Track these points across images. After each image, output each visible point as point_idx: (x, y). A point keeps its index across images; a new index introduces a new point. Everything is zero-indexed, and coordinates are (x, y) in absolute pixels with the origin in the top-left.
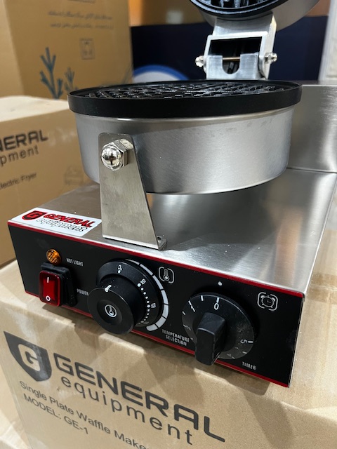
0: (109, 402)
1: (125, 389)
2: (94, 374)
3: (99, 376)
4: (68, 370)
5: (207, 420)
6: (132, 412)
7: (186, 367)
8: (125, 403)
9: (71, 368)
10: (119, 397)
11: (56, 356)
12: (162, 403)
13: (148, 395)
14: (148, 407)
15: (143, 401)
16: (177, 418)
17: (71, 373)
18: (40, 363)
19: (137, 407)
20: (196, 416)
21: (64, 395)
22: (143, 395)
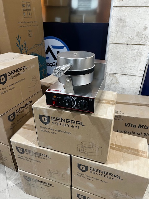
0: (63, 124)
1: (67, 121)
2: (60, 119)
4: (54, 120)
5: (82, 123)
8: (66, 124)
11: (52, 117)
12: (74, 122)
13: (71, 121)
16: (77, 124)
18: (47, 120)
19: (69, 124)
20: (80, 122)
21: (52, 126)
22: (70, 121)
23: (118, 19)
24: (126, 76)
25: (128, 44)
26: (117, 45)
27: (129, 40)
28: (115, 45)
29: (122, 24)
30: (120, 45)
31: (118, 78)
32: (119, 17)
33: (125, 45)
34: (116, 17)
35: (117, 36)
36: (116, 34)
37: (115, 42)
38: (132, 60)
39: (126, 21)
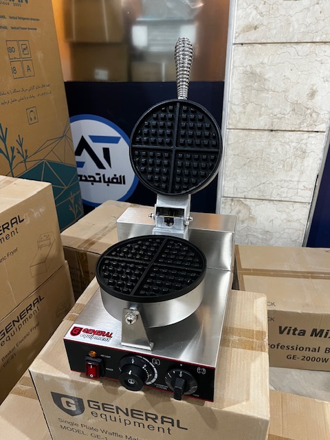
0: (122, 420)
1: (133, 413)
2: (114, 408)
3: (117, 408)
4: (97, 407)
5: (178, 421)
6: (137, 424)
7: (166, 398)
8: (132, 420)
9: (99, 406)
10: (130, 418)
11: (89, 401)
12: (154, 417)
13: (146, 414)
14: (147, 420)
15: (144, 417)
16: (162, 423)
17: (99, 409)
18: (76, 406)
19: (140, 421)
20: (173, 420)
21: (92, 422)
23: (245, 72)
24: (272, 202)
25: (272, 131)
26: (247, 132)
27: (275, 120)
28: (242, 133)
29: (256, 84)
30: (253, 133)
31: (251, 208)
32: (248, 69)
33: (266, 133)
34: (241, 68)
35: (245, 113)
36: (244, 107)
37: (240, 126)
38: (284, 166)
39: (266, 77)
